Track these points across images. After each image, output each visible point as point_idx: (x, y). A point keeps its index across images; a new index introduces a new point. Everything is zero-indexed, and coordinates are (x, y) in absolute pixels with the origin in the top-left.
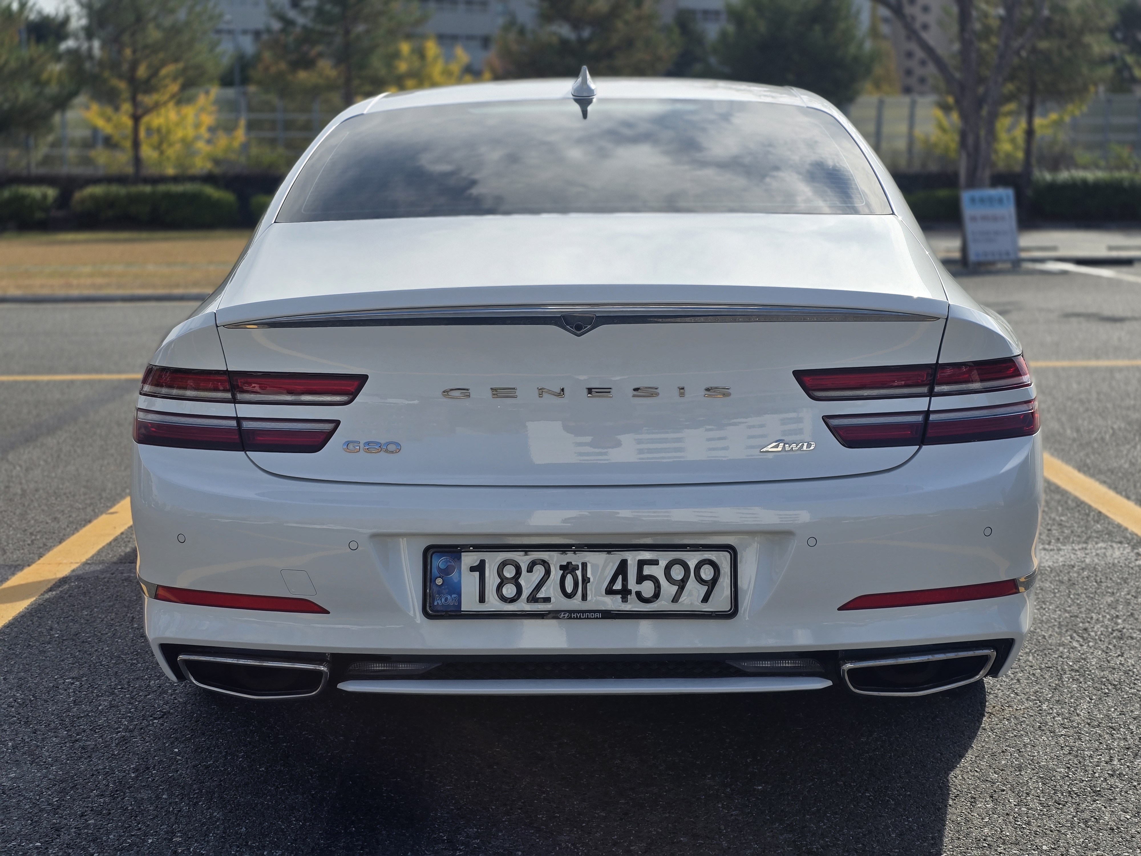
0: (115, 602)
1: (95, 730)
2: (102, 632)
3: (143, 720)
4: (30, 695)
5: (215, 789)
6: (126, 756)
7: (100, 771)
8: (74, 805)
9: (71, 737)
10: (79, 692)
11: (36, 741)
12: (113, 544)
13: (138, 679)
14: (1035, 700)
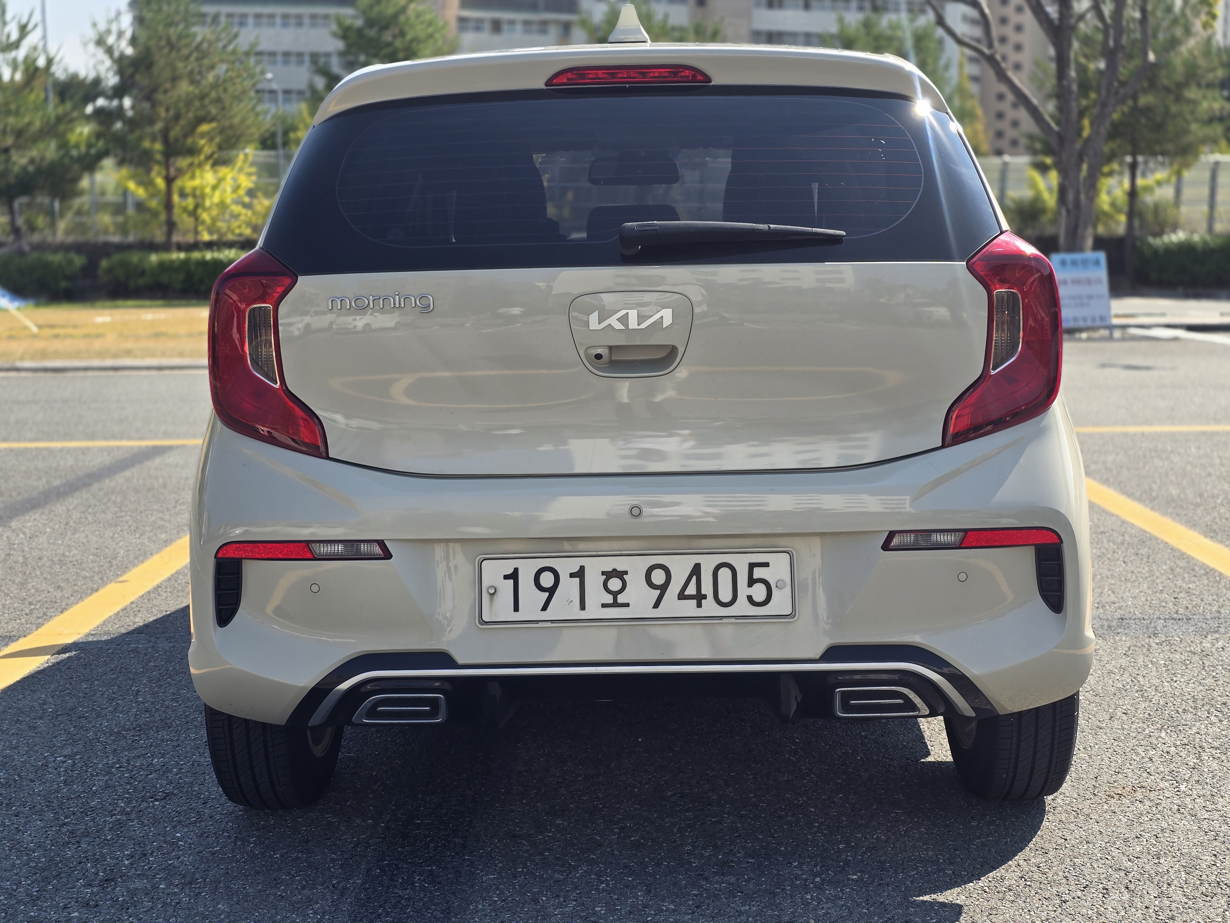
0: (119, 674)
1: (86, 813)
2: (101, 706)
3: (143, 801)
4: (15, 774)
5: (221, 877)
6: (120, 841)
7: (89, 857)
8: (56, 895)
9: (58, 820)
10: (72, 771)
11: (18, 824)
12: (121, 614)
13: (139, 757)
14: (1171, 780)
